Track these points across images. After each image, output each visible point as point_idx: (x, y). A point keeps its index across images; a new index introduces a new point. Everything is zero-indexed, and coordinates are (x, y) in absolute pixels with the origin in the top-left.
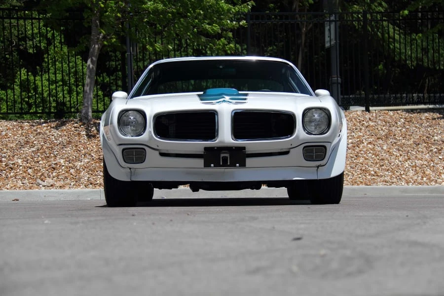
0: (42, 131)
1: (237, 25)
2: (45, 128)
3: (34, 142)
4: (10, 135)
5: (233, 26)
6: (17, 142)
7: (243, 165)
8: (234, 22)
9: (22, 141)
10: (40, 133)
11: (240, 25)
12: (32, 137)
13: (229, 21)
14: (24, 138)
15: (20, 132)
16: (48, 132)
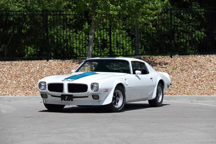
0: (69, 67)
1: (153, 19)
2: (71, 65)
3: (64, 72)
4: (55, 68)
5: (151, 19)
6: (57, 72)
7: (72, 100)
8: (152, 18)
9: (59, 71)
10: (68, 68)
11: (154, 19)
12: (64, 70)
13: (149, 18)
14: (61, 70)
15: (60, 67)
16: (71, 67)
